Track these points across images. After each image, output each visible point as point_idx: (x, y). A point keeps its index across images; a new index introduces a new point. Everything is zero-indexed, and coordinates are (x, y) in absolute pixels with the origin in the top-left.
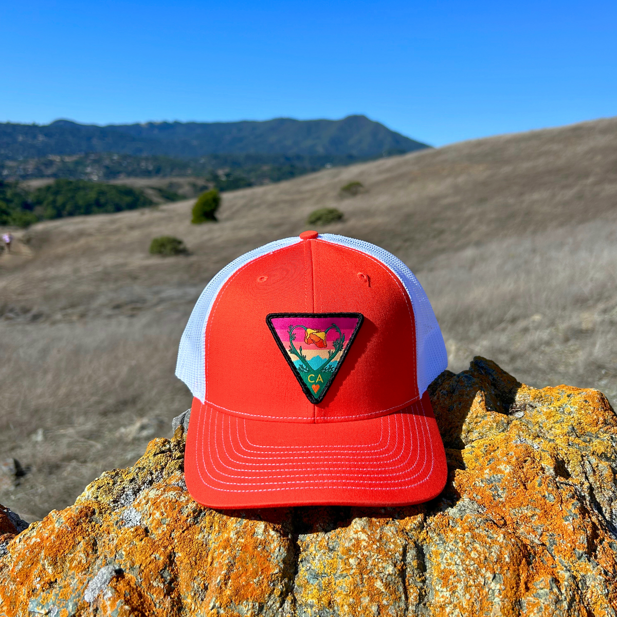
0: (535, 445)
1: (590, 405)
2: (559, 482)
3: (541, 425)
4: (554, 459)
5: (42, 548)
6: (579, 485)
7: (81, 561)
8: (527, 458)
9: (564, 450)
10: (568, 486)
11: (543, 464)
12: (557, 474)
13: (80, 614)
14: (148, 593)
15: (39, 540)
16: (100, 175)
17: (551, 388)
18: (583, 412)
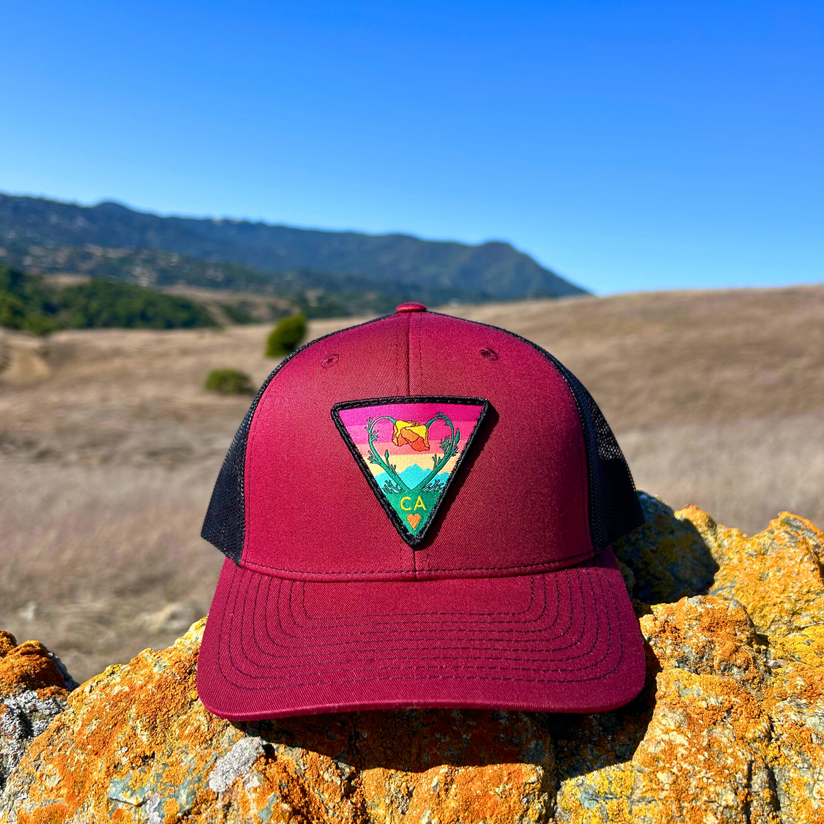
5: (132, 701)
7: (199, 727)
13: (199, 809)
14: (316, 790)
15: (127, 689)
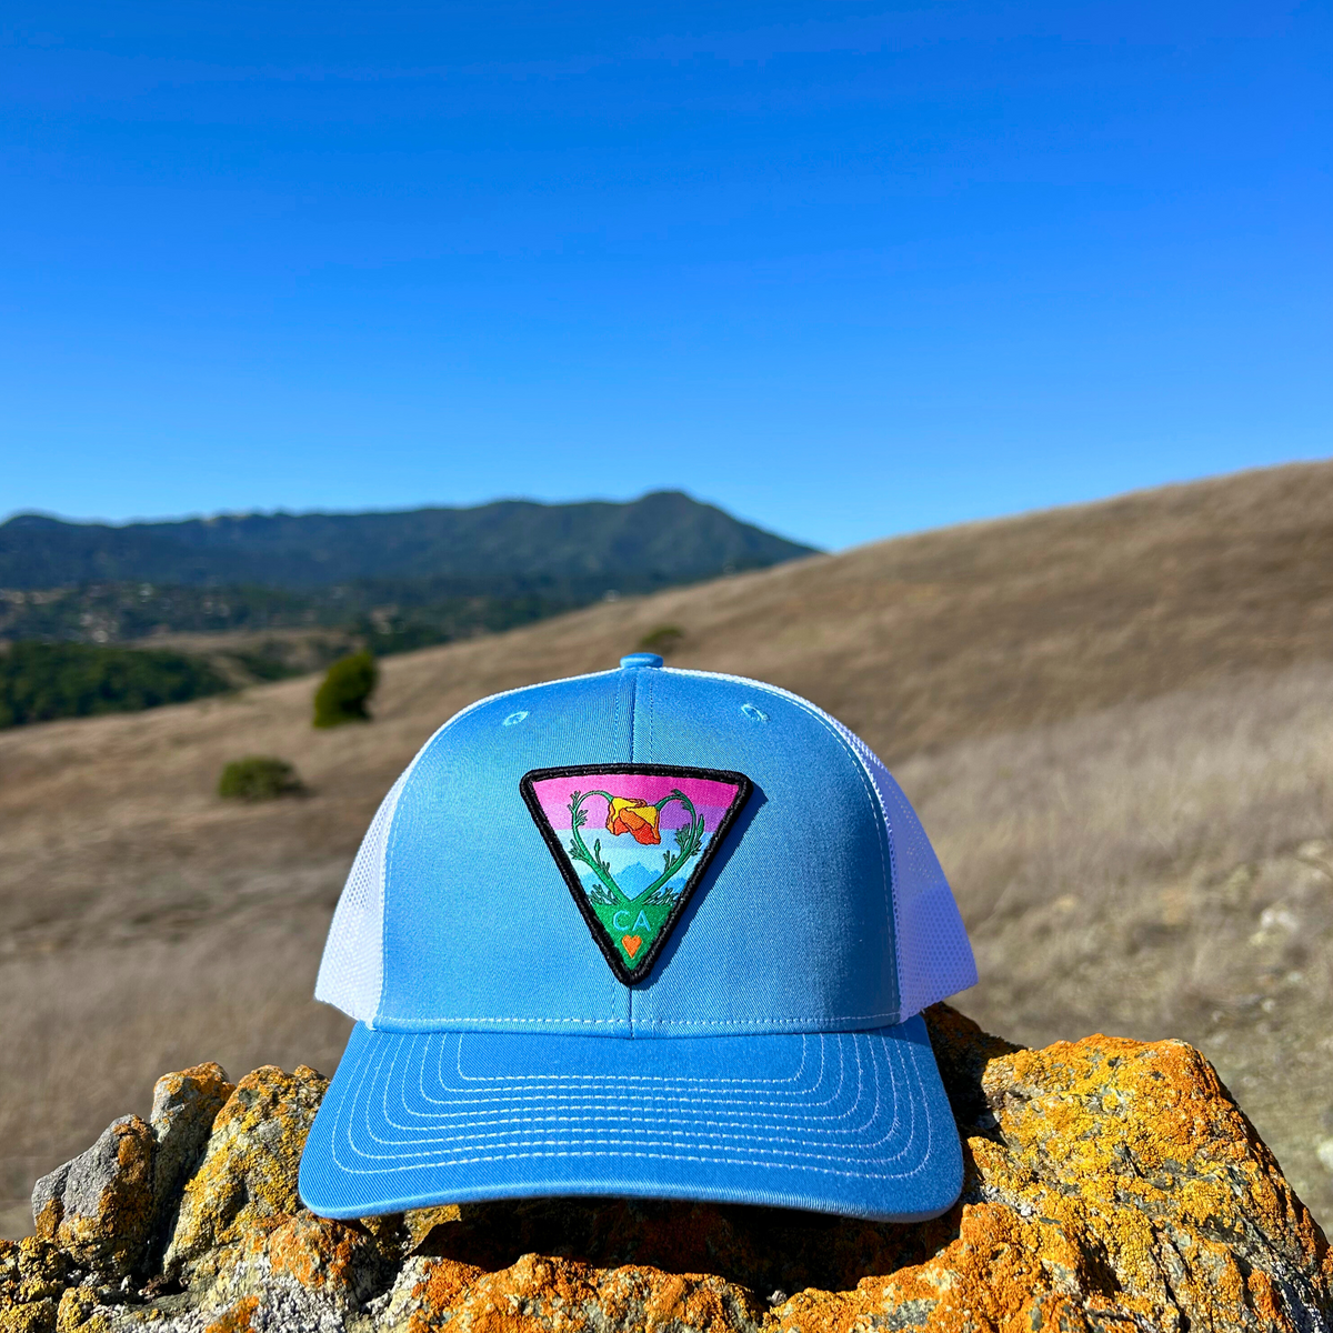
0: (1023, 1206)
1: (1168, 1085)
2: (1092, 1312)
3: (1043, 1146)
4: (1074, 1243)
6: (1151, 1317)
8: (1001, 1245)
9: (1103, 1215)
10: (1120, 1324)
11: (1045, 1261)
12: (1086, 1288)
16: (113, 631)
17: (1069, 1044)
18: (1150, 1104)
